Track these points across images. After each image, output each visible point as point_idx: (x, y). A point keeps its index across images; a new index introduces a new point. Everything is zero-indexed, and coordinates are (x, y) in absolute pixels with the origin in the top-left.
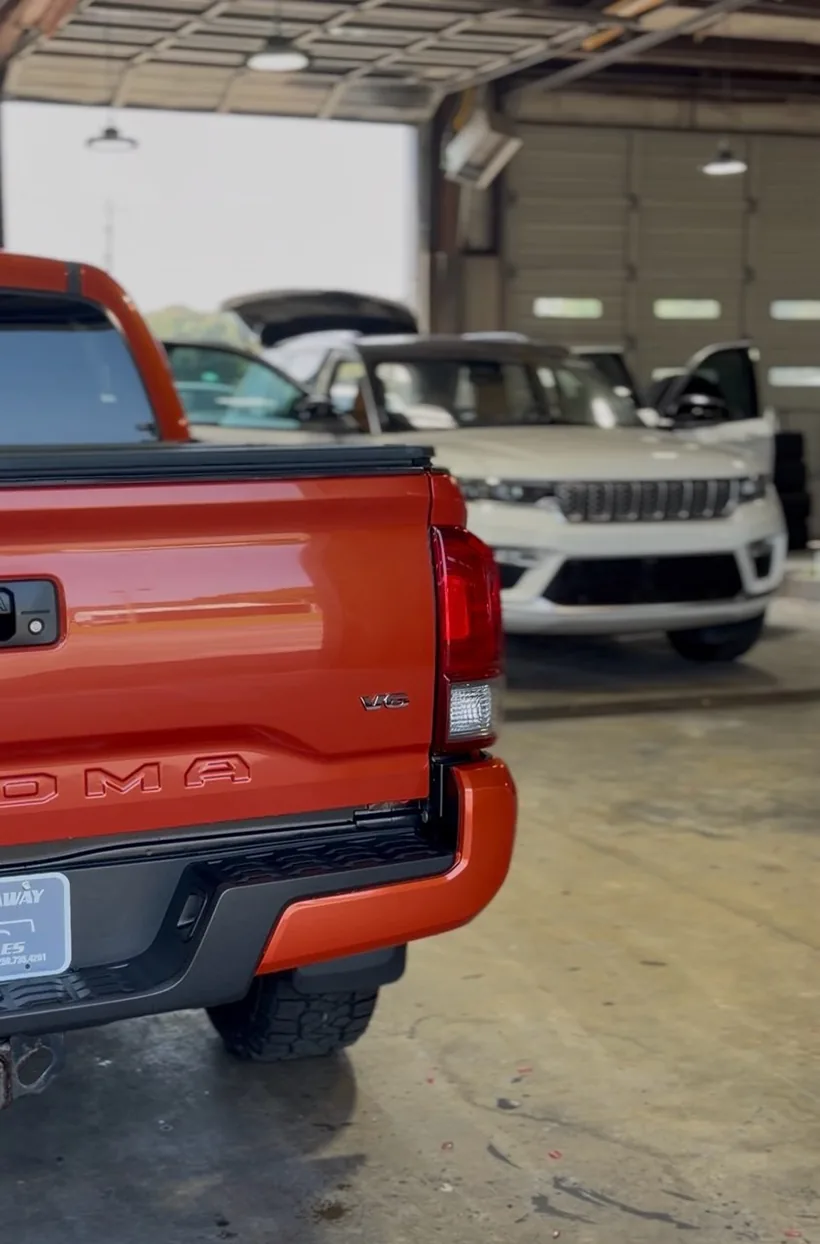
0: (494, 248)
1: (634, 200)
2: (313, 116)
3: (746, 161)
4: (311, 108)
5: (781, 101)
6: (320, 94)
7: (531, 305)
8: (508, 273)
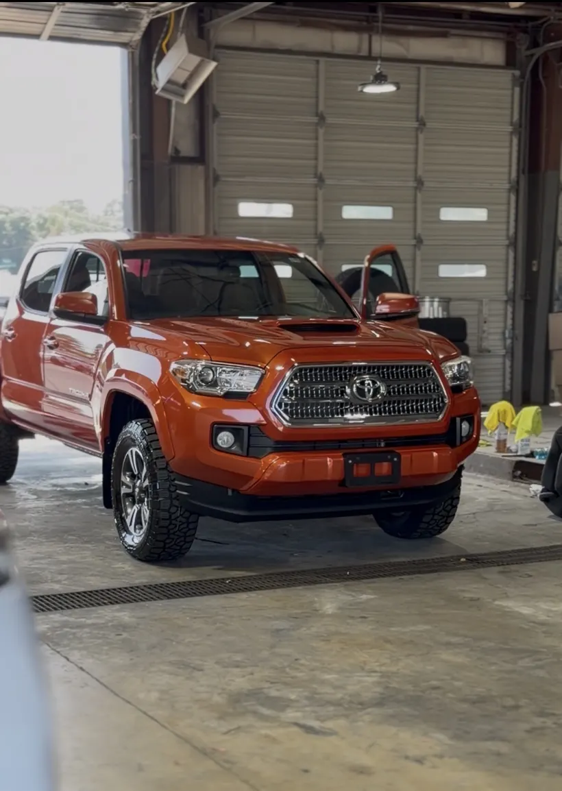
0: (200, 158)
1: (322, 117)
2: (37, 36)
3: (397, 84)
4: (34, 29)
5: (444, 35)
6: (41, 16)
7: (235, 208)
8: (214, 179)
